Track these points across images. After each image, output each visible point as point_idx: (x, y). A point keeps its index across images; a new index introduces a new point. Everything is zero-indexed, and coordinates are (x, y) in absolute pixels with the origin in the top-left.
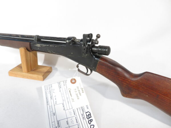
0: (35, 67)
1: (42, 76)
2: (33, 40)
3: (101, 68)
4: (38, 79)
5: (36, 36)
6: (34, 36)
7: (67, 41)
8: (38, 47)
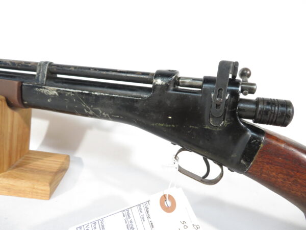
0: (20, 157)
1: (48, 184)
2: (34, 75)
3: (268, 163)
4: (34, 194)
5: (46, 63)
6: (37, 63)
7: (159, 81)
8: (48, 97)
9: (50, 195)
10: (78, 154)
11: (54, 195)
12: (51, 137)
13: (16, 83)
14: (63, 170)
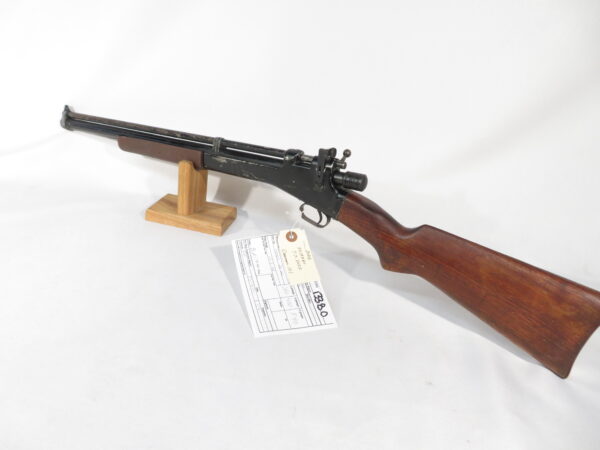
0: (201, 206)
1: (220, 224)
2: (211, 147)
3: (347, 213)
7: (287, 158)
8: (220, 163)
9: (223, 232)
10: (245, 208)
11: (228, 231)
12: (222, 192)
13: (199, 153)
14: (230, 219)
